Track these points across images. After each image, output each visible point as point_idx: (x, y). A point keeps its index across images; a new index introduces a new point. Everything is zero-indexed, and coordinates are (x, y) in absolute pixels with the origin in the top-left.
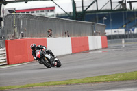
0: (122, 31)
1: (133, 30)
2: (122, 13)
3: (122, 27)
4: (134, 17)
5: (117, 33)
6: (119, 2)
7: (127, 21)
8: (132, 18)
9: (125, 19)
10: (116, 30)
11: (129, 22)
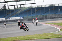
0: (4, 19)
1: (9, 19)
2: (4, 11)
3: (4, 17)
4: (10, 12)
5: (2, 20)
6: (3, 6)
7: (6, 15)
8: (9, 13)
9: (6, 14)
10: (2, 19)
11: (7, 15)
